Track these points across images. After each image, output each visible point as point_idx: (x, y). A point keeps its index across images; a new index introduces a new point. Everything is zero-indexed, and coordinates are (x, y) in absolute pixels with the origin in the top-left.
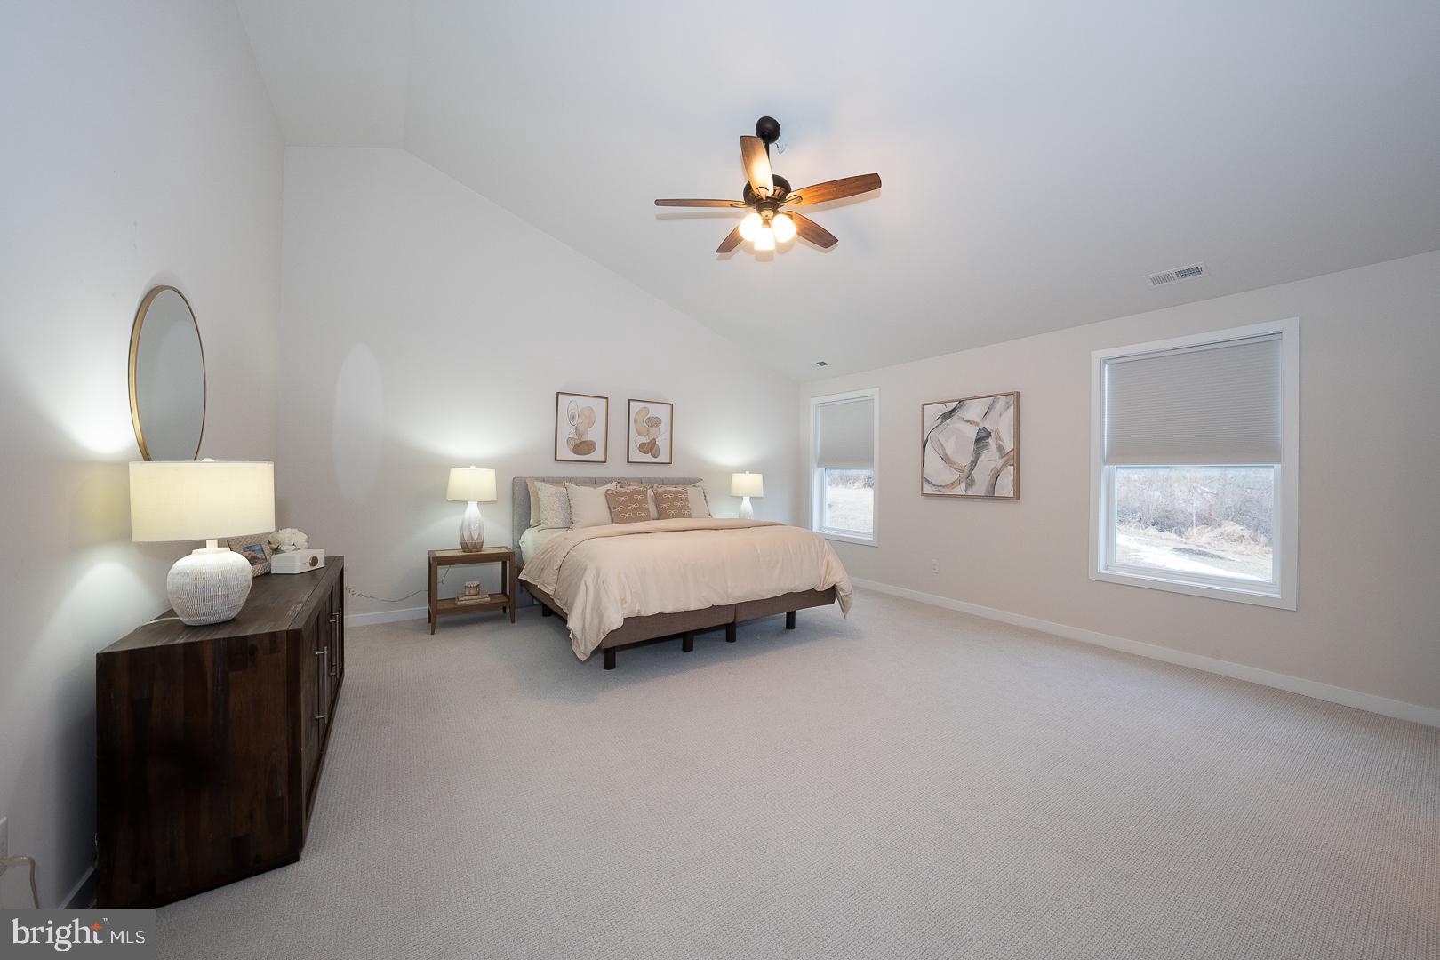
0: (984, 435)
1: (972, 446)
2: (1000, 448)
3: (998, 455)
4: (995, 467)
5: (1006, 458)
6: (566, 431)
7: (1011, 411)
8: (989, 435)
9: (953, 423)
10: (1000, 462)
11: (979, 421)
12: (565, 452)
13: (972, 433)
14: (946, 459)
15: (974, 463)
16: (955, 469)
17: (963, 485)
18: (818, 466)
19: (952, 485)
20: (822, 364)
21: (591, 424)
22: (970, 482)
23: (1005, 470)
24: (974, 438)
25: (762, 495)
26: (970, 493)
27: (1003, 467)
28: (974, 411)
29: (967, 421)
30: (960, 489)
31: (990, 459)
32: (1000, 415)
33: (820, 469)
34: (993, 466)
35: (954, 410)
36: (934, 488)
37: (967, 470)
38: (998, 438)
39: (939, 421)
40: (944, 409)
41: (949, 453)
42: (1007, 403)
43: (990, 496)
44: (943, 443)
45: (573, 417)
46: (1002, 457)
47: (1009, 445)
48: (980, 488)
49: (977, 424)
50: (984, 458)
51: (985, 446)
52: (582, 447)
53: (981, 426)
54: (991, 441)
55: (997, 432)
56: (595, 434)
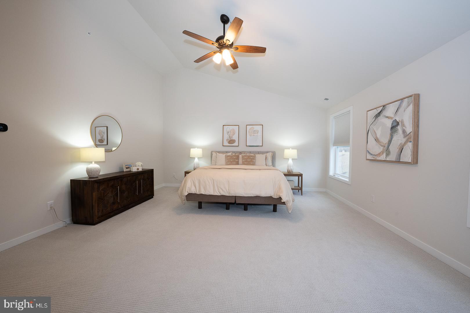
0: (395, 124)
1: (389, 131)
2: (404, 132)
3: (402, 136)
4: (401, 144)
5: (407, 137)
6: (226, 137)
7: (411, 107)
8: (398, 124)
9: (381, 119)
10: (404, 140)
11: (392, 116)
12: (226, 144)
13: (389, 123)
14: (377, 140)
15: (390, 141)
16: (381, 145)
17: (385, 154)
18: (334, 146)
19: (379, 154)
20: (327, 99)
21: (234, 134)
22: (388, 153)
23: (406, 146)
24: (390, 127)
25: (297, 158)
26: (388, 159)
27: (405, 143)
28: (390, 111)
29: (387, 117)
30: (383, 157)
31: (399, 138)
32: (404, 111)
33: (335, 147)
34: (400, 143)
35: (381, 112)
36: (371, 156)
37: (386, 146)
38: (403, 125)
39: (374, 119)
40: (376, 112)
41: (378, 136)
42: (408, 102)
43: (398, 161)
44: (375, 130)
45: (228, 132)
46: (405, 137)
47: (409, 129)
48: (393, 157)
49: (391, 118)
50: (395, 138)
51: (396, 131)
52: (231, 141)
53: (394, 119)
54: (399, 128)
55: (402, 122)
56: (235, 137)
